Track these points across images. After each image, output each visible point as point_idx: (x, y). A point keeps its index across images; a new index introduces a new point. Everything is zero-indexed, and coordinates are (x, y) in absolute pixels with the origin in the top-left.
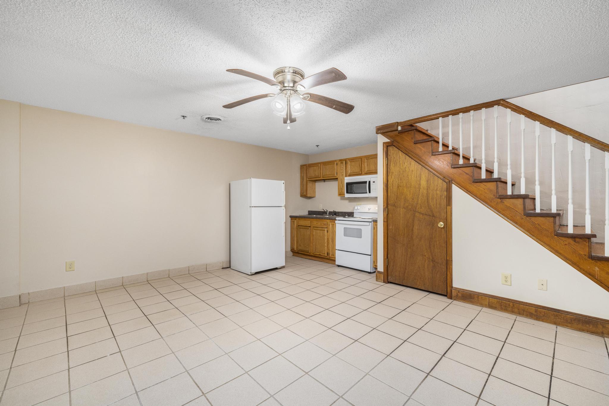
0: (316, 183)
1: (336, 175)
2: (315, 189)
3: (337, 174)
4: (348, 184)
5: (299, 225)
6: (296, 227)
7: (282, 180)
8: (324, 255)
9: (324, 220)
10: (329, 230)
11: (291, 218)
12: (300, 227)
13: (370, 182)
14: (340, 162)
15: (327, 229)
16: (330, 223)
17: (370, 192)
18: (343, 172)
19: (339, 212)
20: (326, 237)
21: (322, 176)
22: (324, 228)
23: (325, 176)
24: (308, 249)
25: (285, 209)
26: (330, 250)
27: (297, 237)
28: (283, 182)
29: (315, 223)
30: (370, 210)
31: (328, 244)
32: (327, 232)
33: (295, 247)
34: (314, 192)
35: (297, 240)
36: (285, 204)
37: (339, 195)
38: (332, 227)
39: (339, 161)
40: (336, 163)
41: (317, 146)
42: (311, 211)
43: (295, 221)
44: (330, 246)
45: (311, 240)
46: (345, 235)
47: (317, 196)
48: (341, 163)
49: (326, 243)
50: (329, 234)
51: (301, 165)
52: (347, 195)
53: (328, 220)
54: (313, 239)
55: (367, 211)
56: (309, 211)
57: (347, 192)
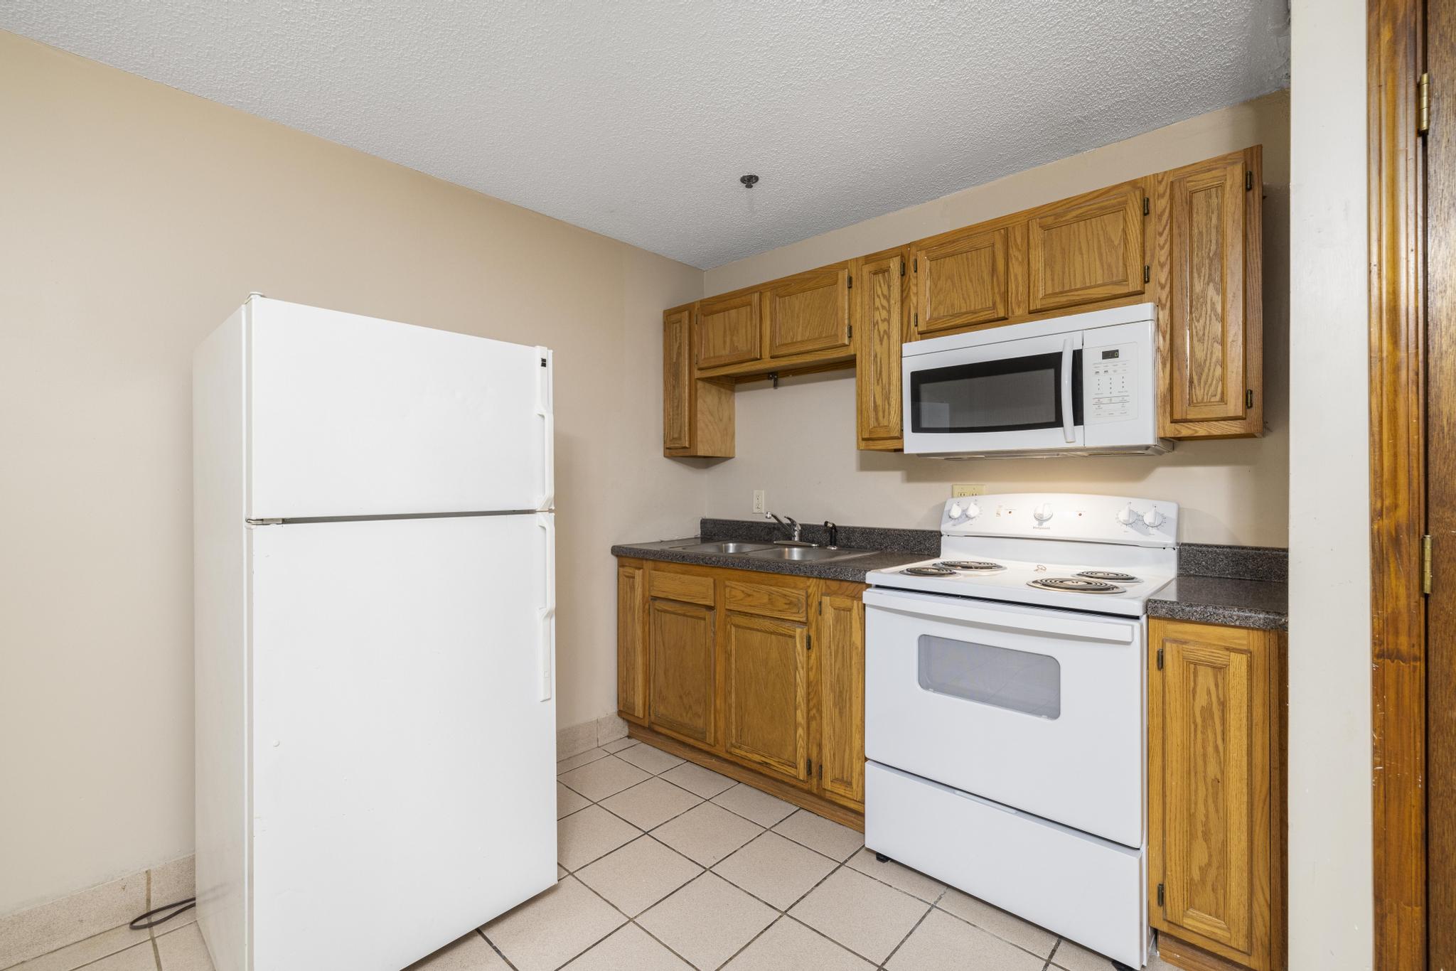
0: (736, 394)
1: (846, 342)
2: (731, 419)
3: (850, 337)
4: (920, 378)
5: (654, 594)
6: (644, 605)
7: (532, 343)
8: (793, 771)
9: (790, 580)
10: (819, 639)
11: (617, 556)
12: (659, 605)
13: (1077, 356)
14: (867, 269)
15: (805, 629)
16: (826, 600)
17: (1078, 419)
18: (888, 321)
19: (851, 531)
20: (801, 676)
21: (766, 354)
22: (788, 624)
23: (784, 351)
24: (700, 723)
25: (551, 528)
26: (827, 752)
27: (646, 650)
28: (540, 352)
29: (738, 591)
30: (1045, 524)
31: (814, 712)
32: (809, 648)
33: (639, 701)
34: (728, 433)
35: (647, 666)
36: (550, 492)
37: (863, 444)
38: (837, 620)
39: (860, 263)
40: (843, 276)
41: (749, 181)
42: (715, 522)
43: (638, 573)
44: (827, 730)
45: (720, 677)
46: (928, 680)
47: (739, 453)
48: (876, 273)
49: (803, 706)
50: (819, 659)
51: (665, 312)
52: (915, 443)
53: (812, 582)
54: (727, 677)
55: (1029, 529)
56: (704, 522)
57: (917, 428)
